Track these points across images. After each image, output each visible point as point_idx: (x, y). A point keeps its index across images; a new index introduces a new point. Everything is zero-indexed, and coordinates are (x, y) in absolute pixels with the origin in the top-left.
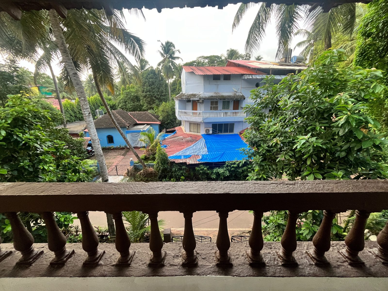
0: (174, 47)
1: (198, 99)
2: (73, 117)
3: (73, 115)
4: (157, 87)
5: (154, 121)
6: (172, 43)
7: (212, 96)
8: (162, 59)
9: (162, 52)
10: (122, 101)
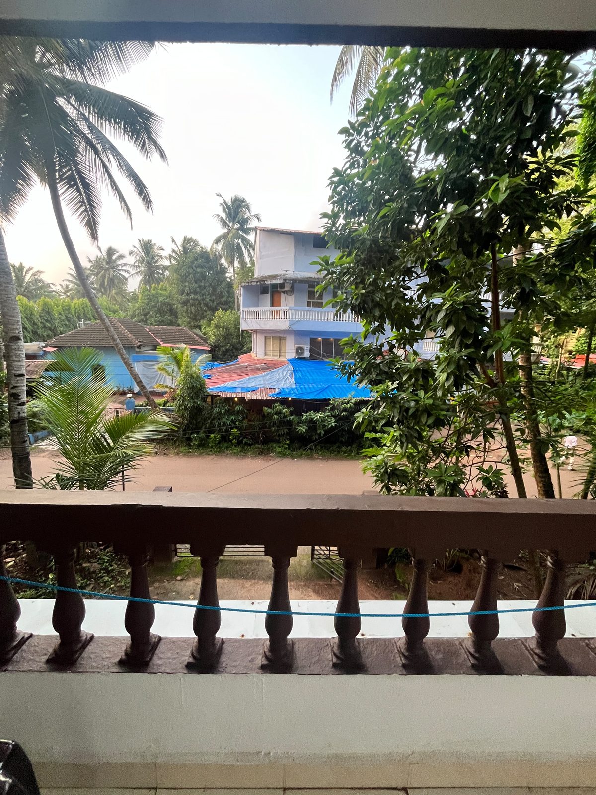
0: (248, 208)
1: (281, 281)
2: (29, 333)
3: (30, 328)
4: (211, 284)
5: (198, 345)
6: (243, 201)
7: (310, 278)
8: (223, 230)
9: (224, 216)
10: (138, 311)
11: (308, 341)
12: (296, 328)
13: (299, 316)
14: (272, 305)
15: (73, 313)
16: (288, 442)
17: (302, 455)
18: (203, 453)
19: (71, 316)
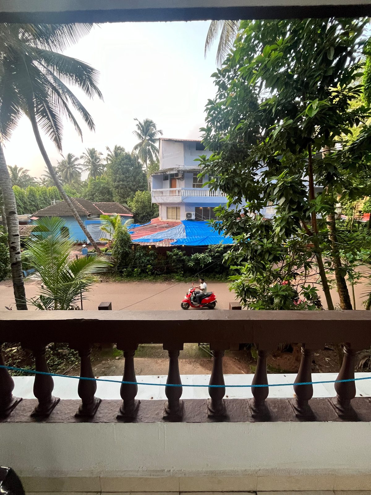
0: (155, 127)
1: (176, 172)
2: (22, 208)
4: (133, 175)
5: (125, 213)
6: (151, 122)
7: (194, 169)
8: (139, 141)
9: (139, 132)
10: (88, 193)
11: (194, 209)
12: (186, 201)
13: (187, 194)
14: (171, 187)
15: (48, 196)
16: (182, 272)
17: (191, 280)
18: (130, 280)
19: (47, 197)
